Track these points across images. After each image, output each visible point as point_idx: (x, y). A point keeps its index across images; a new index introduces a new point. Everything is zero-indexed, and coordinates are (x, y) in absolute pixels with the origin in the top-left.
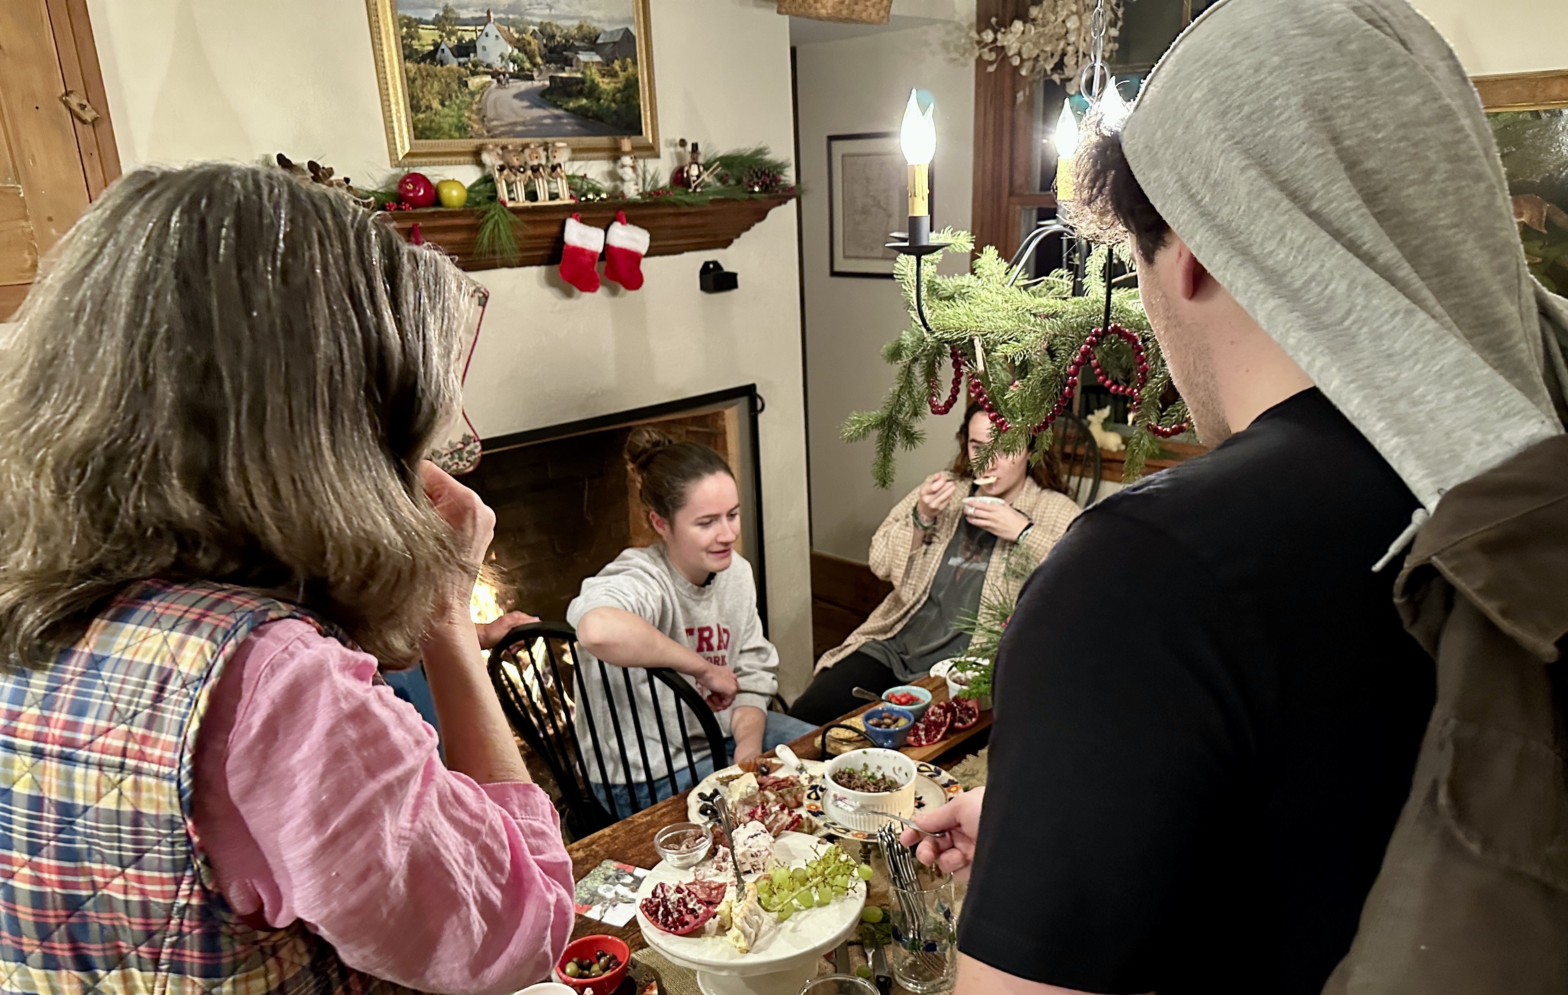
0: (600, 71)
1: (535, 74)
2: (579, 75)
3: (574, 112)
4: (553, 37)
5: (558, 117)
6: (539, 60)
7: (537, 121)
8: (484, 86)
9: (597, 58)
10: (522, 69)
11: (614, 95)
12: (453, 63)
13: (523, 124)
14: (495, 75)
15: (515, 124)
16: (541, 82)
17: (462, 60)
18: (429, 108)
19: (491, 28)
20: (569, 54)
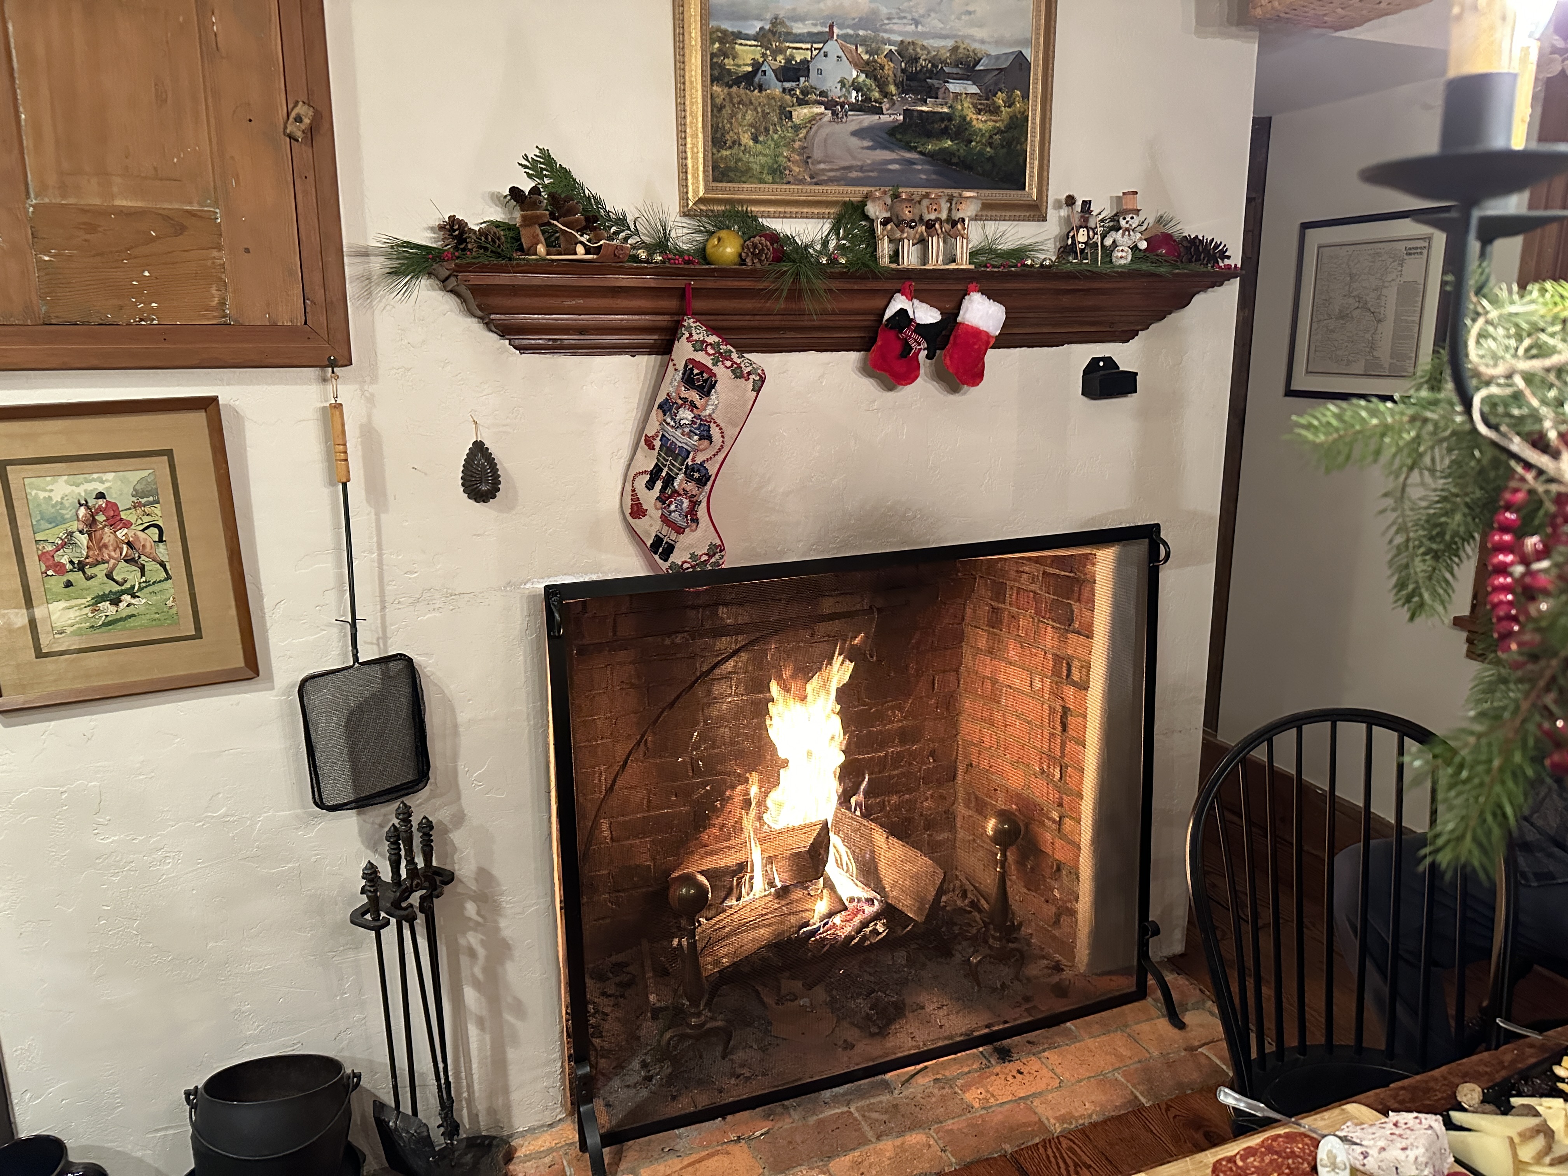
0: (975, 106)
1: (885, 106)
2: (946, 110)
3: (931, 157)
4: (916, 60)
5: (911, 162)
6: (892, 89)
7: (880, 167)
8: (813, 119)
9: (974, 89)
10: (867, 99)
11: (991, 137)
12: (776, 88)
13: (861, 169)
14: (830, 105)
15: (849, 168)
16: (891, 116)
17: (788, 85)
18: (736, 143)
19: (832, 47)
20: (935, 82)
